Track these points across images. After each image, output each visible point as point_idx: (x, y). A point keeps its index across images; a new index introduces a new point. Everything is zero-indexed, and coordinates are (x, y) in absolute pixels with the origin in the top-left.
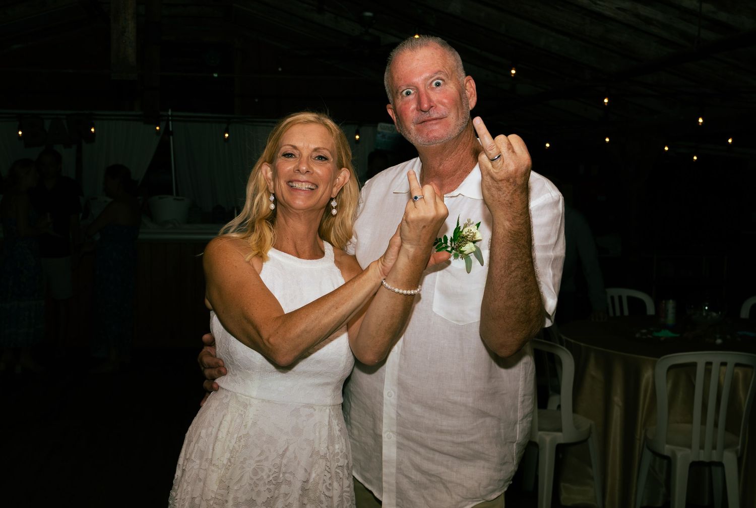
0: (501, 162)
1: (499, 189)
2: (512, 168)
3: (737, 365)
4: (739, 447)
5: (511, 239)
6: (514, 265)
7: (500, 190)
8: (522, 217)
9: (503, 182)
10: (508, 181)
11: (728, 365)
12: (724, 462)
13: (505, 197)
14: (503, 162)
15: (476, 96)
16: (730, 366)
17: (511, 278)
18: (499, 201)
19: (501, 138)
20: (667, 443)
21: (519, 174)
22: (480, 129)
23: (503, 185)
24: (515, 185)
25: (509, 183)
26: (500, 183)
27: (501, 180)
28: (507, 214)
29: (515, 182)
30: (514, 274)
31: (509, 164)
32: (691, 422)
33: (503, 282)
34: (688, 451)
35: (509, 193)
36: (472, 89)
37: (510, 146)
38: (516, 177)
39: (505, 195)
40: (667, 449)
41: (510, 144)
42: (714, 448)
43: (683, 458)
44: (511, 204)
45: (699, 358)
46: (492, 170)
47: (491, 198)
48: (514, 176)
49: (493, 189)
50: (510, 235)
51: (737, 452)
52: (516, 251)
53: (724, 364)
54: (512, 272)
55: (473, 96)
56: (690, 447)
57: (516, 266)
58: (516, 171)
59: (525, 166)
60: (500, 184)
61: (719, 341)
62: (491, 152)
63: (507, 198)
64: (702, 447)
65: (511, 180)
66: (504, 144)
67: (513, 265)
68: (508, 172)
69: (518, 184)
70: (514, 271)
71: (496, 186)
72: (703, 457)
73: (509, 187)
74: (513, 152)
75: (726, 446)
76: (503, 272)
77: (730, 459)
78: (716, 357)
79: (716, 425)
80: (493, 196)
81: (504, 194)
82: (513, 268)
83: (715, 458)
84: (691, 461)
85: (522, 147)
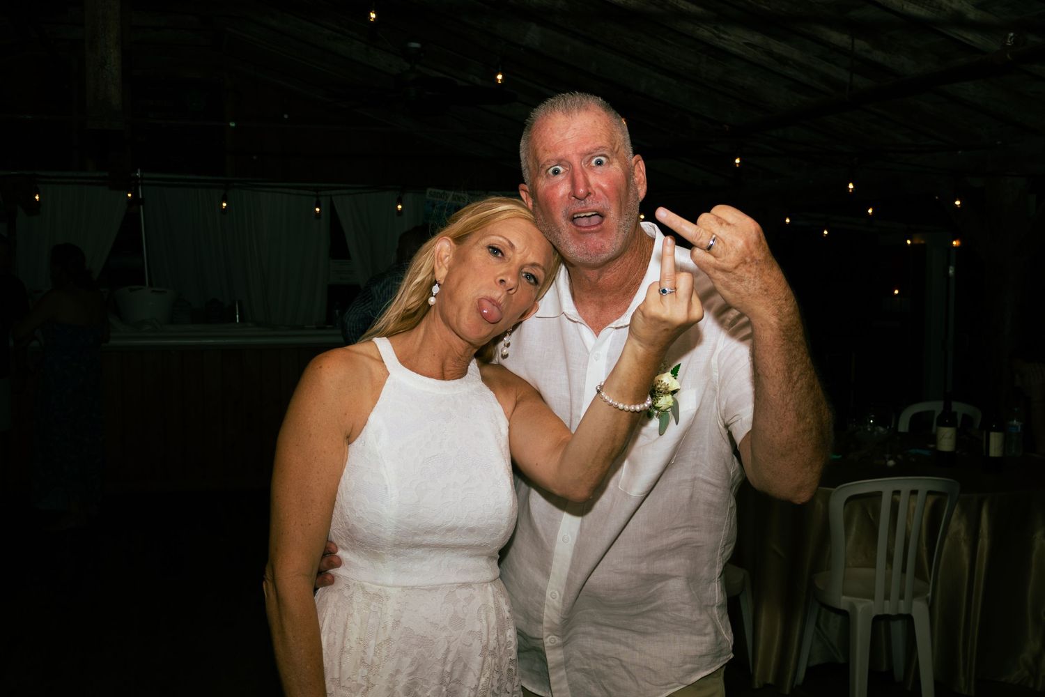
0: (721, 243)
1: (741, 280)
2: (740, 243)
3: (930, 493)
4: (929, 595)
5: (784, 339)
6: (796, 373)
7: (743, 281)
8: (788, 302)
9: (740, 268)
10: (745, 262)
11: (919, 493)
12: (914, 615)
13: (754, 285)
14: (724, 242)
15: (646, 183)
16: (921, 496)
17: (796, 392)
18: (750, 295)
19: (704, 218)
20: (844, 594)
21: (752, 247)
22: (671, 222)
23: (741, 271)
24: (757, 264)
25: (747, 266)
26: (736, 271)
27: (736, 267)
28: (769, 307)
29: (753, 259)
30: (798, 385)
31: (733, 241)
32: (874, 567)
33: (788, 401)
34: (870, 602)
35: (755, 277)
36: (641, 175)
37: (721, 221)
38: (751, 252)
39: (752, 283)
40: (843, 602)
41: (718, 218)
42: (902, 597)
43: (864, 610)
44: (766, 290)
45: (884, 486)
46: (718, 262)
47: (738, 296)
48: (748, 252)
49: (734, 284)
50: (782, 333)
51: (927, 599)
52: (795, 352)
53: (914, 492)
54: (795, 383)
55: (642, 182)
56: (872, 597)
57: (798, 373)
58: (747, 243)
59: (754, 232)
60: (738, 272)
61: (891, 463)
62: (701, 241)
63: (758, 286)
64: (887, 597)
65: (748, 260)
66: (711, 222)
67: (794, 373)
68: (737, 252)
69: (760, 260)
70: (797, 381)
71: (735, 278)
72: (888, 609)
73: (751, 269)
74: (728, 224)
75: (915, 594)
76: (784, 387)
77: (920, 611)
78: (904, 484)
79: (904, 570)
80: (738, 293)
81: (750, 282)
82: (795, 378)
83: (903, 611)
84: (874, 616)
85: (735, 214)
